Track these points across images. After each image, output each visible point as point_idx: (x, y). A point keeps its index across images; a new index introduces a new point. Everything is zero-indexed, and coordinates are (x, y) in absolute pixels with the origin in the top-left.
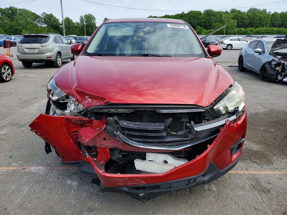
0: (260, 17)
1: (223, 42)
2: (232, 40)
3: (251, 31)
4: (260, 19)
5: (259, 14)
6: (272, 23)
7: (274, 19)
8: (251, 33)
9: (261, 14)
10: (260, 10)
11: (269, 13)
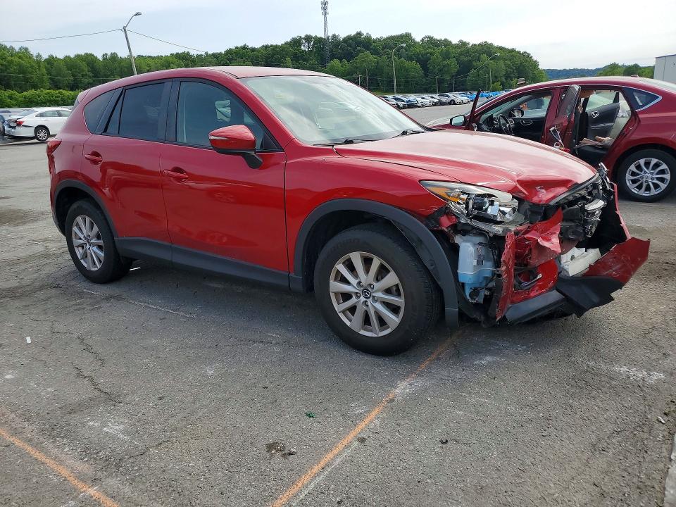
0: (20, 65)
1: (22, 122)
2: (41, 115)
3: (10, 97)
4: (22, 70)
5: (16, 59)
6: (52, 80)
7: (54, 72)
8: (14, 102)
9: (20, 57)
10: (12, 48)
11: (37, 56)
